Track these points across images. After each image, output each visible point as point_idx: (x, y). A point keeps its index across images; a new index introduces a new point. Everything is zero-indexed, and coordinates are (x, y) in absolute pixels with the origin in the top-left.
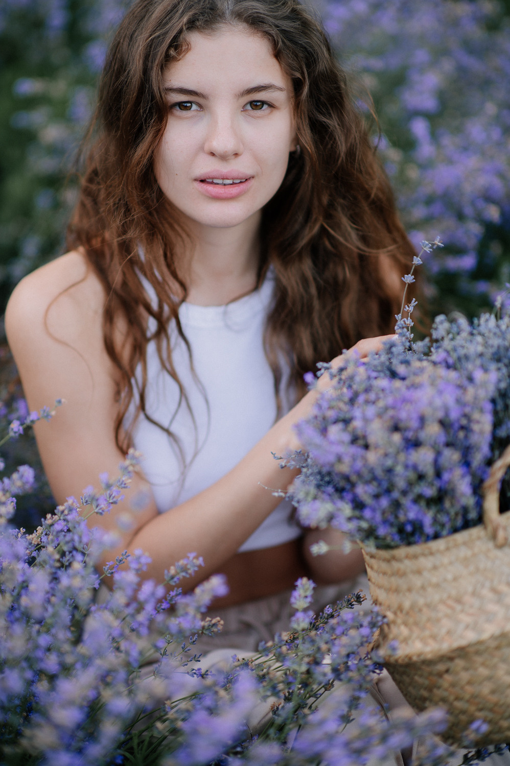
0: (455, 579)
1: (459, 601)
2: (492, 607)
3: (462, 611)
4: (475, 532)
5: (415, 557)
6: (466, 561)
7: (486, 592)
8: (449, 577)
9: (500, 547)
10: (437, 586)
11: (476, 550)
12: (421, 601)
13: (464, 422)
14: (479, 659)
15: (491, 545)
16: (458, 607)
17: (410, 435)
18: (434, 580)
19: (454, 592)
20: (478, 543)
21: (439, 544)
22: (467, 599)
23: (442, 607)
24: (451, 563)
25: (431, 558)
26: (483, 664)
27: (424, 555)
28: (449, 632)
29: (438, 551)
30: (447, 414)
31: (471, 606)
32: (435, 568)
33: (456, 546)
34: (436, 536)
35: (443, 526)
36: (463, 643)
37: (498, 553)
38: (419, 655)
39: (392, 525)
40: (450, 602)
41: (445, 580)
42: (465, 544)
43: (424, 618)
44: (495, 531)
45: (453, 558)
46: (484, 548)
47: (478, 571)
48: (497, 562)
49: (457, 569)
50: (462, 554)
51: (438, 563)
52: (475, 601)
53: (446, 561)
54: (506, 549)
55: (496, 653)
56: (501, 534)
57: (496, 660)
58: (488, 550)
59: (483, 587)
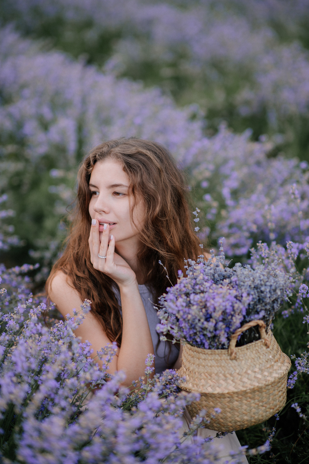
0: (211, 366)
2: (221, 382)
3: (210, 379)
4: (224, 351)
5: (198, 352)
6: (217, 361)
7: (221, 375)
8: (209, 364)
9: (231, 359)
10: (204, 366)
11: (222, 358)
12: (196, 370)
13: (232, 313)
14: (211, 399)
15: (229, 358)
16: (209, 377)
17: (209, 312)
18: (203, 364)
19: (209, 371)
20: (224, 355)
21: (209, 351)
22: (213, 375)
23: (203, 375)
24: (211, 360)
25: (204, 355)
26: (212, 402)
27: (201, 353)
28: (203, 386)
29: (207, 353)
30: (226, 309)
31: (214, 379)
32: (205, 359)
33: (215, 354)
34: (210, 348)
35: (214, 346)
36: (207, 392)
37: (230, 361)
38: (189, 390)
39: (193, 339)
40: (206, 374)
41: (207, 365)
42: (218, 354)
43: (196, 376)
44: (232, 353)
45: (213, 358)
46: (226, 358)
47: (221, 366)
48: (230, 365)
49: (213, 363)
50: (216, 358)
51: (207, 358)
52: (216, 377)
53: (210, 358)
54: (234, 361)
55: (219, 399)
56: (233, 354)
57: (217, 401)
58: (227, 359)
59: (221, 373)
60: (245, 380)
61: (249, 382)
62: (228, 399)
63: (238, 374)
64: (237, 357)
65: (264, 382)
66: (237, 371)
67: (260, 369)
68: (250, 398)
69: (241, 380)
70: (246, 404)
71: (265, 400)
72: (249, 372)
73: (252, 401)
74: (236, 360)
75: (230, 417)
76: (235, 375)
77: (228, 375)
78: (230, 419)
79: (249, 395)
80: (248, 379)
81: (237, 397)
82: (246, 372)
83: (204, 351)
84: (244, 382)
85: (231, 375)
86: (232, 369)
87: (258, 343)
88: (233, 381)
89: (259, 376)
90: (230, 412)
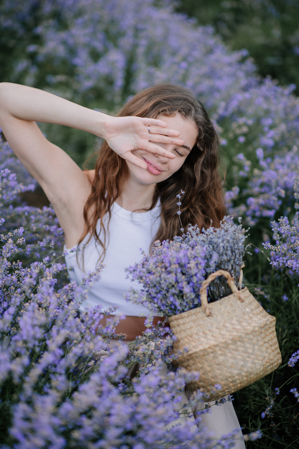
0: (190, 328)
1: (191, 336)
2: (202, 339)
3: (192, 341)
4: (198, 309)
5: (177, 319)
6: (194, 321)
7: (201, 333)
8: (189, 327)
9: (208, 316)
10: (184, 331)
11: (198, 317)
14: (197, 360)
15: (204, 315)
16: (191, 339)
18: (184, 328)
19: (190, 333)
20: (199, 314)
22: (194, 336)
24: (189, 322)
25: (182, 320)
26: (199, 362)
27: (180, 318)
29: (185, 317)
32: (184, 324)
33: (191, 315)
34: (183, 311)
37: (207, 318)
40: (188, 337)
41: (187, 329)
42: (194, 314)
44: (205, 309)
45: (190, 320)
46: (201, 316)
47: (199, 325)
48: (206, 322)
49: (191, 324)
50: (193, 318)
51: (185, 322)
52: (197, 337)
53: (187, 321)
54: (210, 317)
55: (203, 357)
56: (208, 311)
57: (203, 360)
58: (203, 317)
59: (200, 331)
60: (224, 332)
61: (228, 333)
62: (212, 355)
63: (216, 328)
64: (212, 313)
65: (243, 331)
66: (215, 326)
67: (237, 321)
68: (233, 350)
69: (220, 334)
70: (231, 358)
71: (250, 351)
72: (227, 325)
73: (236, 353)
74: (212, 316)
75: (220, 375)
76: (214, 329)
77: (207, 332)
78: (221, 377)
79: (232, 346)
80: (227, 331)
81: (220, 350)
82: (224, 326)
83: (182, 316)
84: (223, 335)
85: (210, 330)
86: (209, 325)
87: (230, 298)
88: (212, 336)
89: (238, 327)
90: (218, 369)
